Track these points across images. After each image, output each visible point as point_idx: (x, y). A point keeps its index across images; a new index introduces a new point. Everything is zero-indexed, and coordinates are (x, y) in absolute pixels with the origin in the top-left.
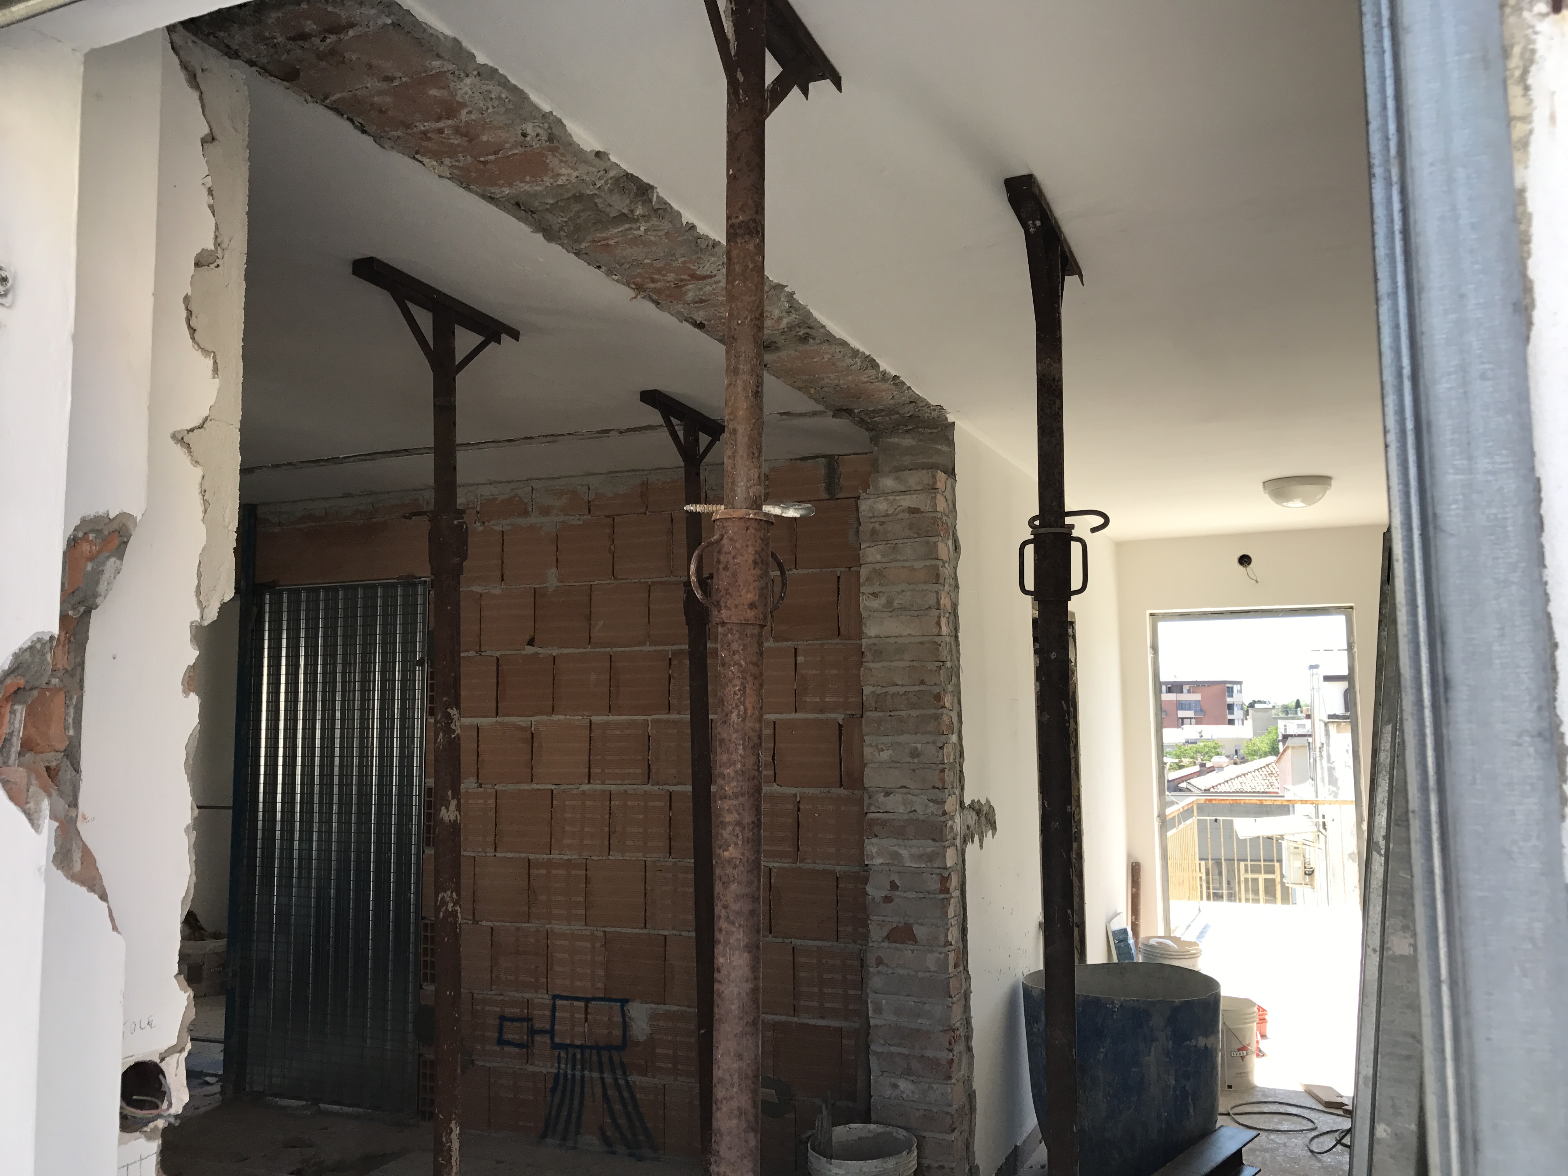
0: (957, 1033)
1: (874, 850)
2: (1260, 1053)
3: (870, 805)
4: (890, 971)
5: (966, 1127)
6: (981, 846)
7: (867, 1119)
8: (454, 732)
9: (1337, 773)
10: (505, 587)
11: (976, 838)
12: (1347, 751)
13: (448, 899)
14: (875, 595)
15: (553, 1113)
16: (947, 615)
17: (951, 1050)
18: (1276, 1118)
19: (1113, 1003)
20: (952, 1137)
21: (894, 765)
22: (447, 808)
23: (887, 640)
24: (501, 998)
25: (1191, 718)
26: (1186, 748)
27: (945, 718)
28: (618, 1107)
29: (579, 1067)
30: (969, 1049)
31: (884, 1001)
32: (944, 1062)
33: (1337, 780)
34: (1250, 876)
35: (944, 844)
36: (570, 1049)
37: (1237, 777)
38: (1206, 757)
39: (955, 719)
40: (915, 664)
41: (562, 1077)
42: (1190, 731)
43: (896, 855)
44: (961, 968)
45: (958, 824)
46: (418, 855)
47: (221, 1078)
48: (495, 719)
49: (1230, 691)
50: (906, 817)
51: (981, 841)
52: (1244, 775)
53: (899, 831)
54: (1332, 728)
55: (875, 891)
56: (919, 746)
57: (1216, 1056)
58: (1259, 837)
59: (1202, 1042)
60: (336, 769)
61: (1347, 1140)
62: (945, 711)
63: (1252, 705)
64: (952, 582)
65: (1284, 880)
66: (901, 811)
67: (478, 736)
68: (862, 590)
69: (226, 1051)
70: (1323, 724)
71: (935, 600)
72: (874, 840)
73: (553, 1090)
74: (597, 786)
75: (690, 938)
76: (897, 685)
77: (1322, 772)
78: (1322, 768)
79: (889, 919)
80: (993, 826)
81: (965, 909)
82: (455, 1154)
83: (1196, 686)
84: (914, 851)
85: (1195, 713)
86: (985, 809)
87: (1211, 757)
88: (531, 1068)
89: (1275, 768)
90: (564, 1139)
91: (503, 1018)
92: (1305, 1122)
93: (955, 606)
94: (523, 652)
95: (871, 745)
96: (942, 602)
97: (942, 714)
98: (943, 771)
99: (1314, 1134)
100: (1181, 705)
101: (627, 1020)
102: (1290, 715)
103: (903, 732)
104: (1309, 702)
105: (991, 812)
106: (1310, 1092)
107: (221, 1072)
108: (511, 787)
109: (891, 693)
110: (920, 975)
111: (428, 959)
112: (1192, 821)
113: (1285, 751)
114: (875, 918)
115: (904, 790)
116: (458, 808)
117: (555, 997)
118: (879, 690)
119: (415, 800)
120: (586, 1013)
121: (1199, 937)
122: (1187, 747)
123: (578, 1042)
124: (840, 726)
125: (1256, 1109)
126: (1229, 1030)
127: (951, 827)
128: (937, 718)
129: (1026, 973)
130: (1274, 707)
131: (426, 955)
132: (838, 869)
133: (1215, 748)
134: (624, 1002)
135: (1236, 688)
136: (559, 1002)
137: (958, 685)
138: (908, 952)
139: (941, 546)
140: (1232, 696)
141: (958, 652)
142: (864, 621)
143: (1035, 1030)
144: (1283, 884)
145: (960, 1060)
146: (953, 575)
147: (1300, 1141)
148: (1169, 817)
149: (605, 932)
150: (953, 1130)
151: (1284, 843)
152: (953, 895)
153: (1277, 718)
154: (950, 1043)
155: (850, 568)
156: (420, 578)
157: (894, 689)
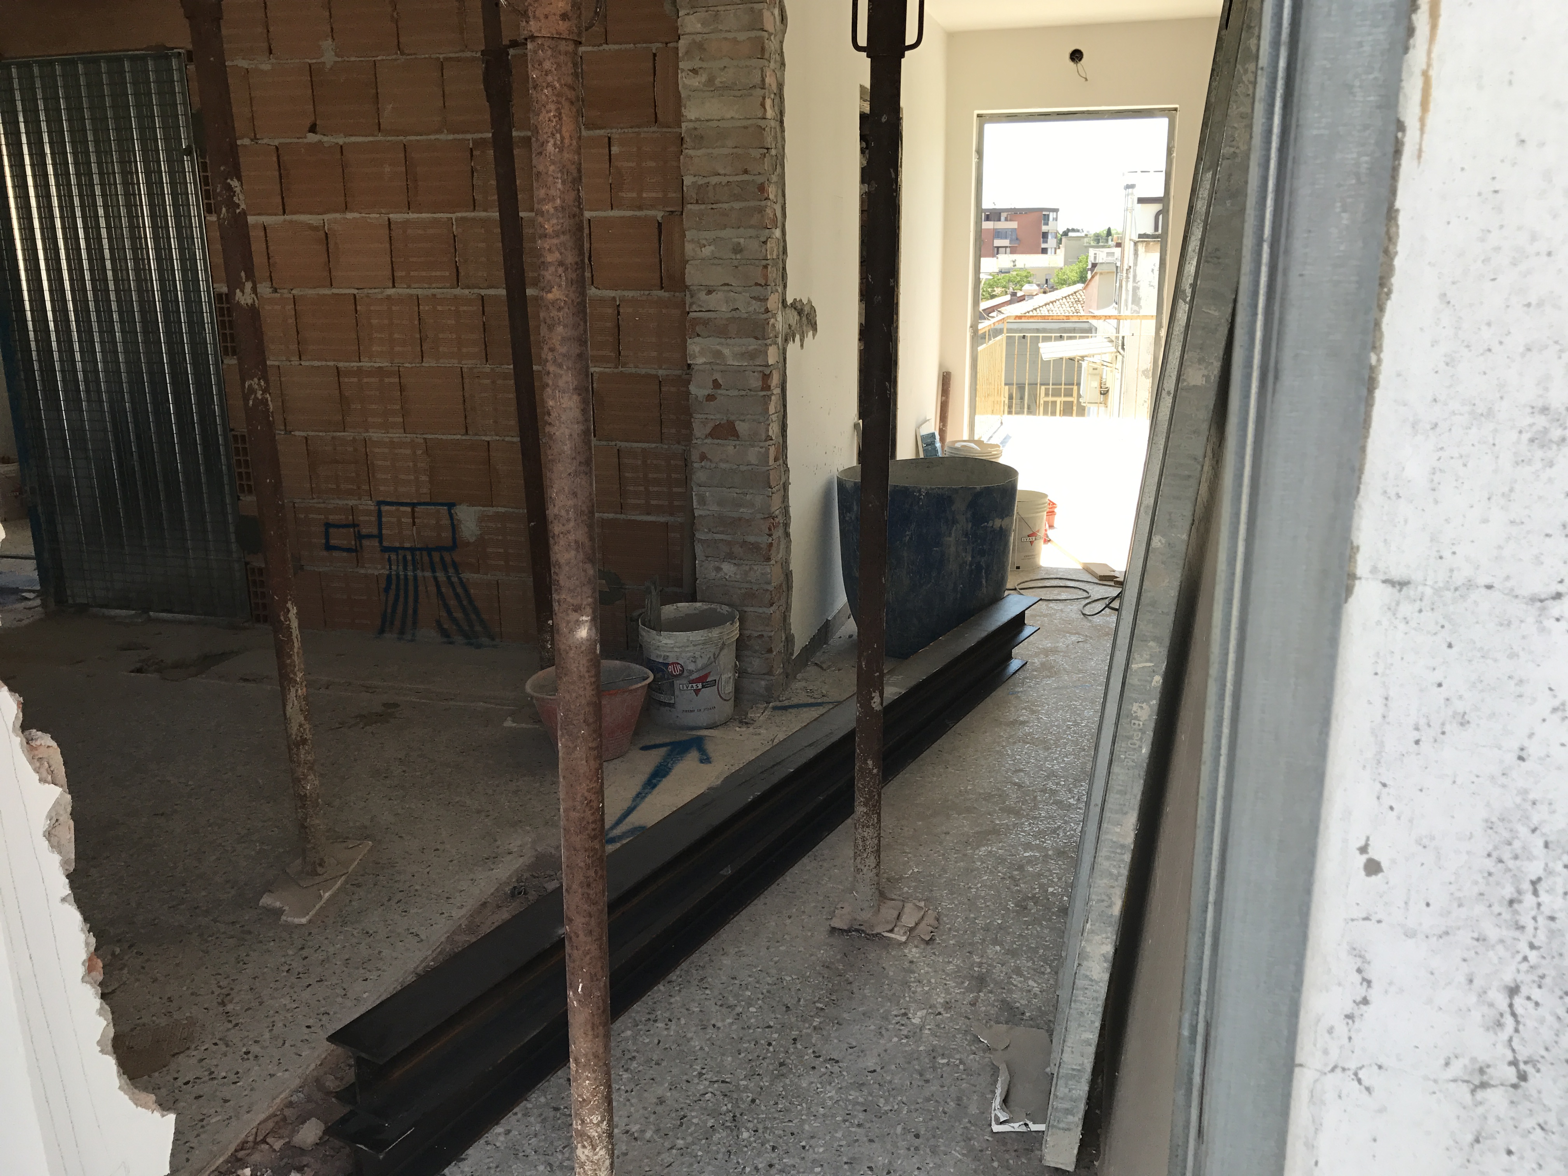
0: (777, 520)
1: (697, 349)
2: (1047, 541)
3: (691, 304)
4: (713, 465)
5: (783, 601)
6: (802, 346)
7: (692, 598)
8: (238, 206)
9: (1142, 293)
10: (275, 61)
11: (798, 337)
12: (1153, 270)
13: (256, 387)
14: (694, 71)
15: (389, 611)
16: (772, 96)
17: (770, 535)
18: (1056, 590)
19: (919, 491)
20: (771, 610)
21: (716, 261)
22: (243, 292)
23: (709, 123)
24: (322, 505)
25: (1006, 247)
26: (999, 277)
27: (769, 211)
28: (452, 603)
29: (410, 567)
30: (787, 535)
31: (707, 494)
32: (764, 546)
33: (1140, 299)
34: (1050, 399)
35: (765, 342)
36: (400, 552)
37: (1046, 305)
38: (1018, 287)
39: (779, 214)
40: (739, 151)
41: (394, 577)
42: (1004, 261)
43: (718, 354)
44: (781, 461)
45: (780, 321)
46: (216, 364)
47: (39, 594)
48: (282, 218)
49: (1046, 218)
50: (729, 315)
51: (802, 341)
52: (1052, 302)
53: (722, 332)
54: (1141, 248)
55: (697, 390)
56: (742, 240)
57: (1010, 535)
58: (1062, 359)
59: (998, 523)
60: (110, 274)
61: (1115, 604)
62: (769, 203)
63: (1065, 234)
64: (778, 58)
65: (1081, 400)
66: (724, 310)
67: (266, 237)
68: (681, 65)
69: (40, 568)
70: (1132, 243)
71: (760, 79)
72: (697, 339)
73: (387, 590)
74: (401, 291)
75: (513, 443)
76: (719, 174)
77: (1127, 295)
78: (1127, 290)
79: (712, 417)
80: (814, 327)
81: (785, 406)
82: (295, 632)
83: (1015, 213)
84: (737, 349)
85: (1011, 241)
86: (807, 309)
87: (1022, 286)
88: (362, 571)
89: (1081, 296)
90: (402, 632)
91: (328, 525)
92: (1080, 592)
93: (781, 86)
94: (305, 141)
95: (692, 241)
96: (767, 80)
97: (766, 206)
98: (766, 267)
99: (1087, 601)
100: (998, 234)
101: (456, 522)
102: (1101, 244)
103: (725, 227)
104: (1120, 230)
105: (812, 312)
106: (1087, 569)
107: (38, 588)
108: (311, 292)
109: (714, 183)
110: (743, 468)
111: (243, 470)
112: (1002, 338)
113: (1093, 277)
114: (699, 416)
115: (726, 288)
116: (254, 290)
117: (380, 503)
118: (701, 181)
119: (205, 308)
120: (414, 518)
121: (1002, 443)
122: (1001, 276)
123: (407, 545)
124: (660, 224)
125: (1040, 584)
126: (1022, 519)
127: (773, 325)
128: (761, 210)
129: (841, 469)
130: (1086, 235)
131: (240, 466)
132: (661, 372)
133: (1026, 277)
134: (451, 506)
135: (1052, 215)
136: (385, 508)
137: (782, 176)
138: (730, 448)
139: (766, 14)
140: (1047, 224)
141: (783, 139)
142: (684, 102)
143: (847, 519)
144: (1079, 403)
145: (779, 545)
146: (779, 52)
147: (1076, 607)
148: (980, 332)
149: (425, 439)
150: (771, 605)
151: (1084, 364)
152: (775, 392)
153: (1087, 247)
154: (770, 529)
155: (667, 44)
156: (173, 49)
157: (714, 180)
